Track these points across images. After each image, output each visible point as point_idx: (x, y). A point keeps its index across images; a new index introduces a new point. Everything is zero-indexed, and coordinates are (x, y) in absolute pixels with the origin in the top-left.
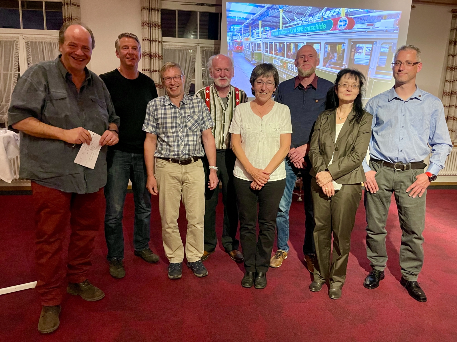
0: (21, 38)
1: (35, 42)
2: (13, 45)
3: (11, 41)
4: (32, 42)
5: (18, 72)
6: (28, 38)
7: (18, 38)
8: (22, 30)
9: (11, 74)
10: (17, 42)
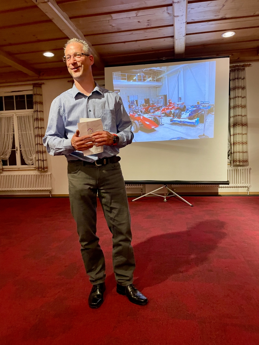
0: (15, 115)
1: (21, 117)
2: (11, 118)
3: (10, 117)
4: (19, 116)
5: (13, 133)
6: (18, 114)
7: (13, 115)
8: (15, 111)
9: (10, 134)
10: (13, 117)
